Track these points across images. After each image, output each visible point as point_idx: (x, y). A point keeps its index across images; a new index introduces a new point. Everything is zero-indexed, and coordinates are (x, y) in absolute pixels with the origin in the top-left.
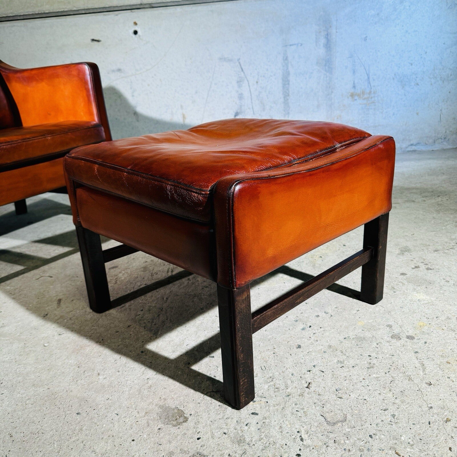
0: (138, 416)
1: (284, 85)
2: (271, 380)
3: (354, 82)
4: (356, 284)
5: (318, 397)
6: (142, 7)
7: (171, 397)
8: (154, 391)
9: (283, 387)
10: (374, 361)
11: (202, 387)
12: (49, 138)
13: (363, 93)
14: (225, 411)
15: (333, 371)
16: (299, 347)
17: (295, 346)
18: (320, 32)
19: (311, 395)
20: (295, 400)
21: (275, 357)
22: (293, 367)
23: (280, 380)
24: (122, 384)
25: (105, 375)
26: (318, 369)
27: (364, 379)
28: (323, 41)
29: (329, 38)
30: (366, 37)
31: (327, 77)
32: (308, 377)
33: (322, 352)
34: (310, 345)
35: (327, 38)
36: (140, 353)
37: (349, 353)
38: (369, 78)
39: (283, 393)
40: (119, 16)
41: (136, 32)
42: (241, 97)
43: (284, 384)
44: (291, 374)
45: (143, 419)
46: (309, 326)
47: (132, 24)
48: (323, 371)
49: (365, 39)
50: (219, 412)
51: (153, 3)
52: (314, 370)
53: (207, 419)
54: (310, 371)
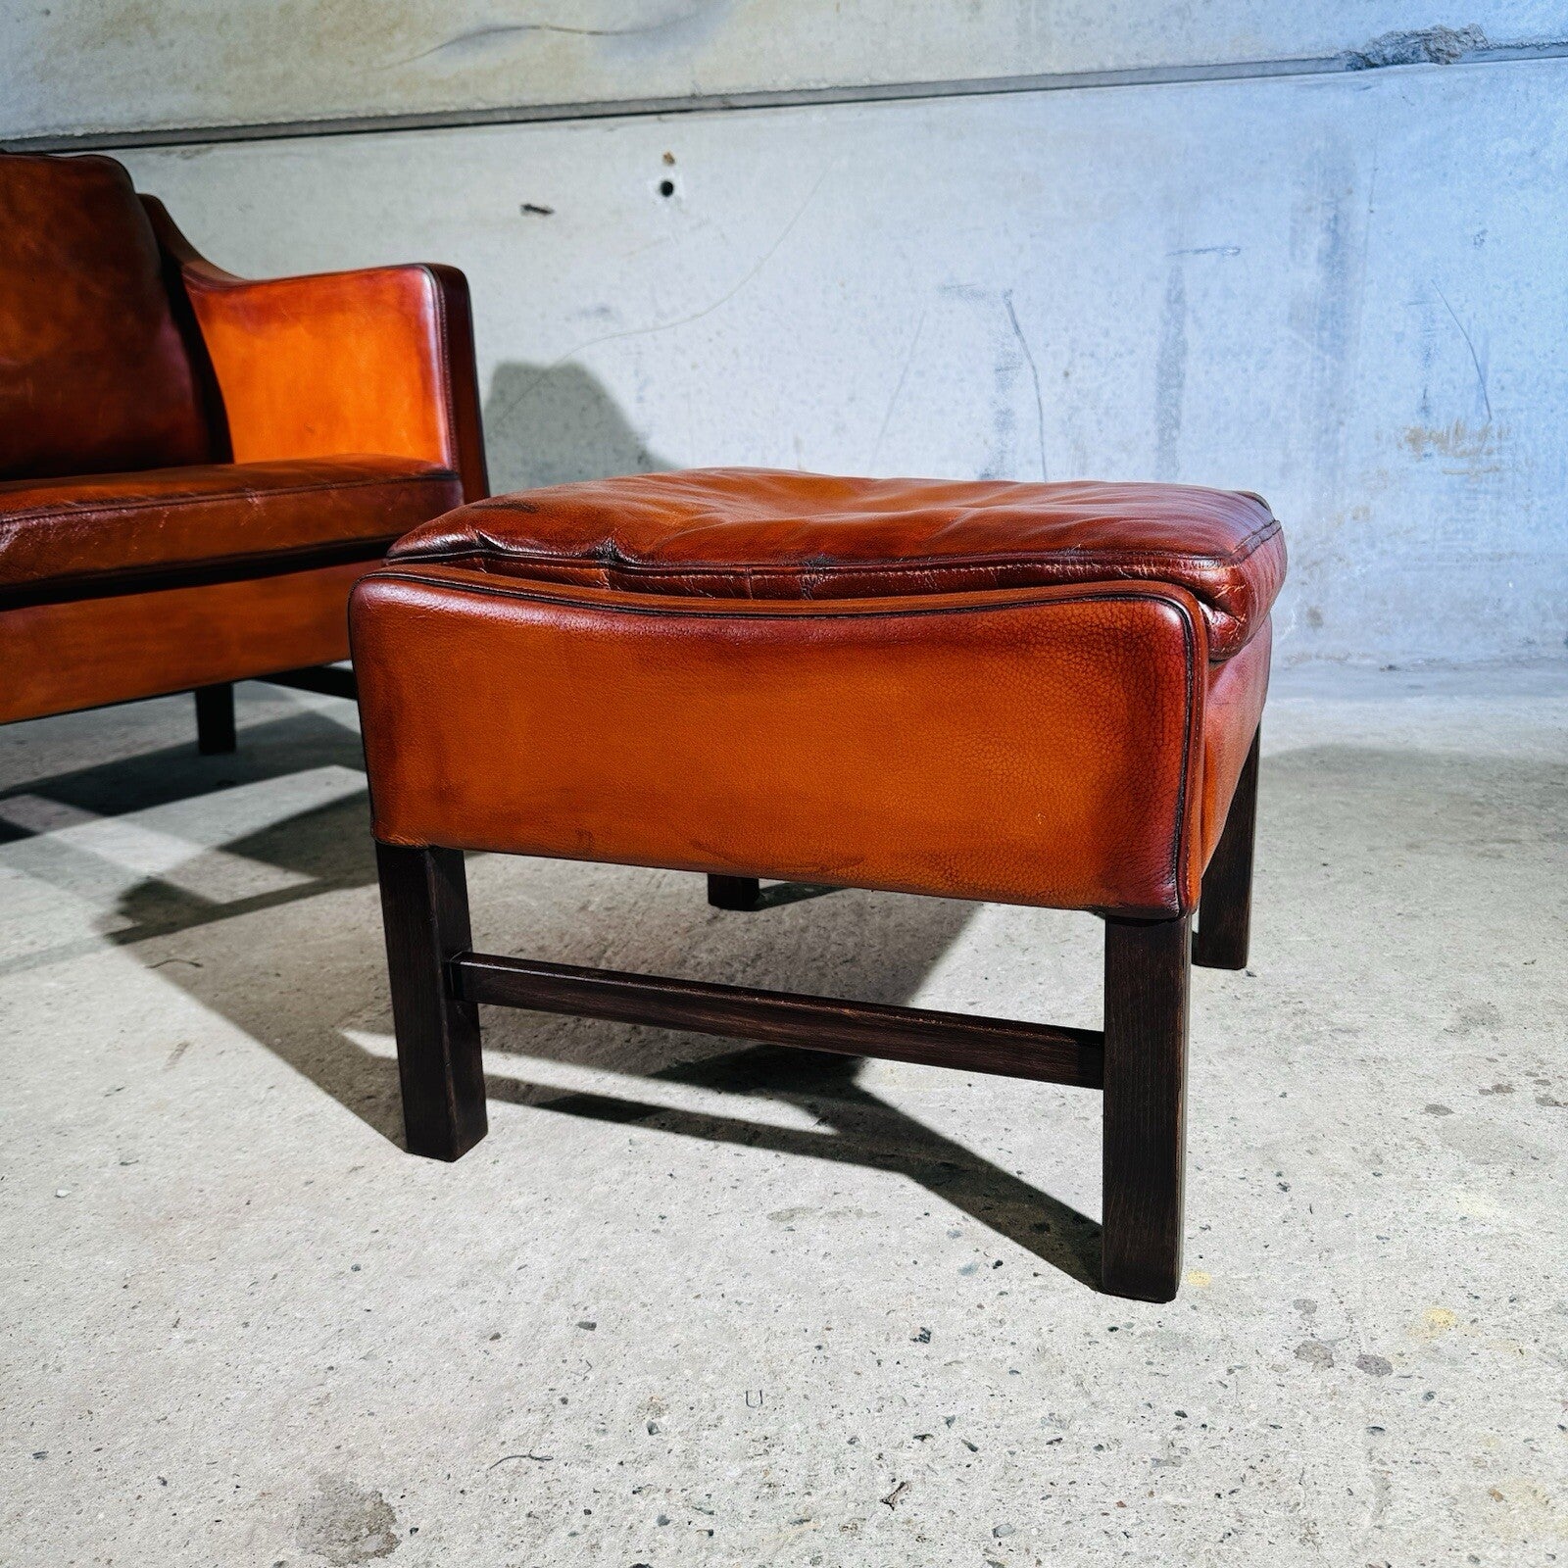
0: (229, 1500)
1: (1163, 388)
2: (761, 1448)
3: (1425, 391)
4: (1239, 1124)
5: (911, 1546)
6: (695, 104)
7: (375, 1452)
8: (330, 1418)
9: (794, 1483)
10: (1193, 1439)
11: (502, 1432)
12: (256, 501)
13: (1458, 432)
14: (541, 1541)
15: (1012, 1453)
16: (925, 1337)
17: (909, 1332)
18: (1309, 209)
19: (886, 1535)
20: (819, 1542)
21: (817, 1361)
22: (866, 1412)
23: (799, 1453)
24: (236, 1373)
25: (195, 1331)
26: (960, 1434)
27: (1121, 1505)
28: (1318, 240)
29: (1341, 230)
30: (1484, 232)
31: (1324, 369)
32: (910, 1460)
33: (1005, 1368)
34: (967, 1337)
35: (1334, 231)
36: (349, 1271)
37: (1103, 1391)
38: (1482, 380)
39: (786, 1508)
40: (619, 132)
41: (667, 189)
42: (1004, 421)
43: (804, 1472)
44: (848, 1439)
45: (242, 1515)
46: (994, 1261)
47: (660, 160)
48: (976, 1445)
49: (1479, 241)
50: (517, 1540)
51: (732, 95)
52: (943, 1435)
53: (463, 1558)
54: (923, 1438)
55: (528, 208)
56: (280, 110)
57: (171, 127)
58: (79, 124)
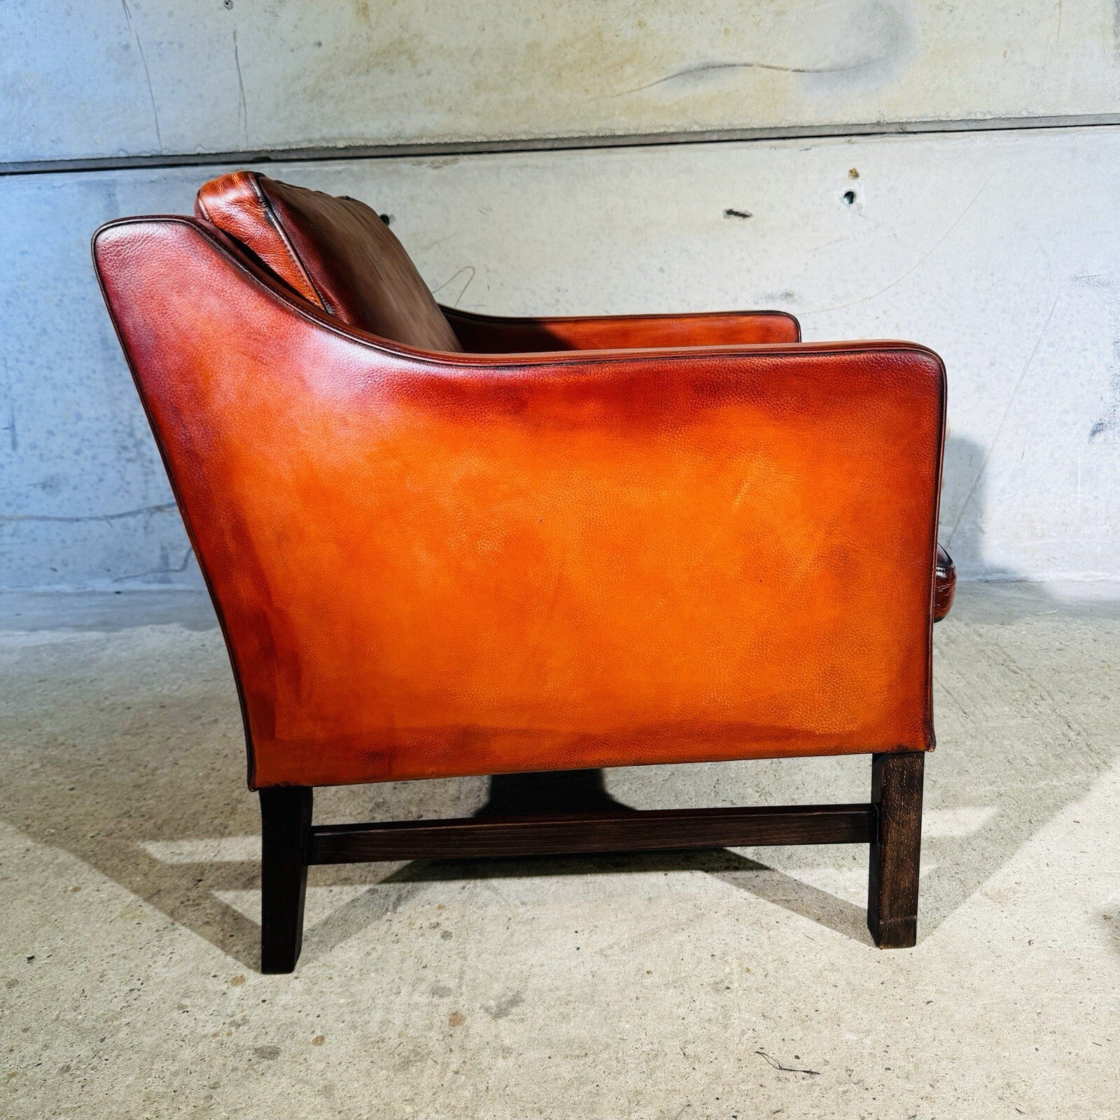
6: (877, 130)
47: (844, 174)
51: (910, 123)
55: (730, 212)
56: (521, 129)
57: (424, 141)
58: (342, 138)
